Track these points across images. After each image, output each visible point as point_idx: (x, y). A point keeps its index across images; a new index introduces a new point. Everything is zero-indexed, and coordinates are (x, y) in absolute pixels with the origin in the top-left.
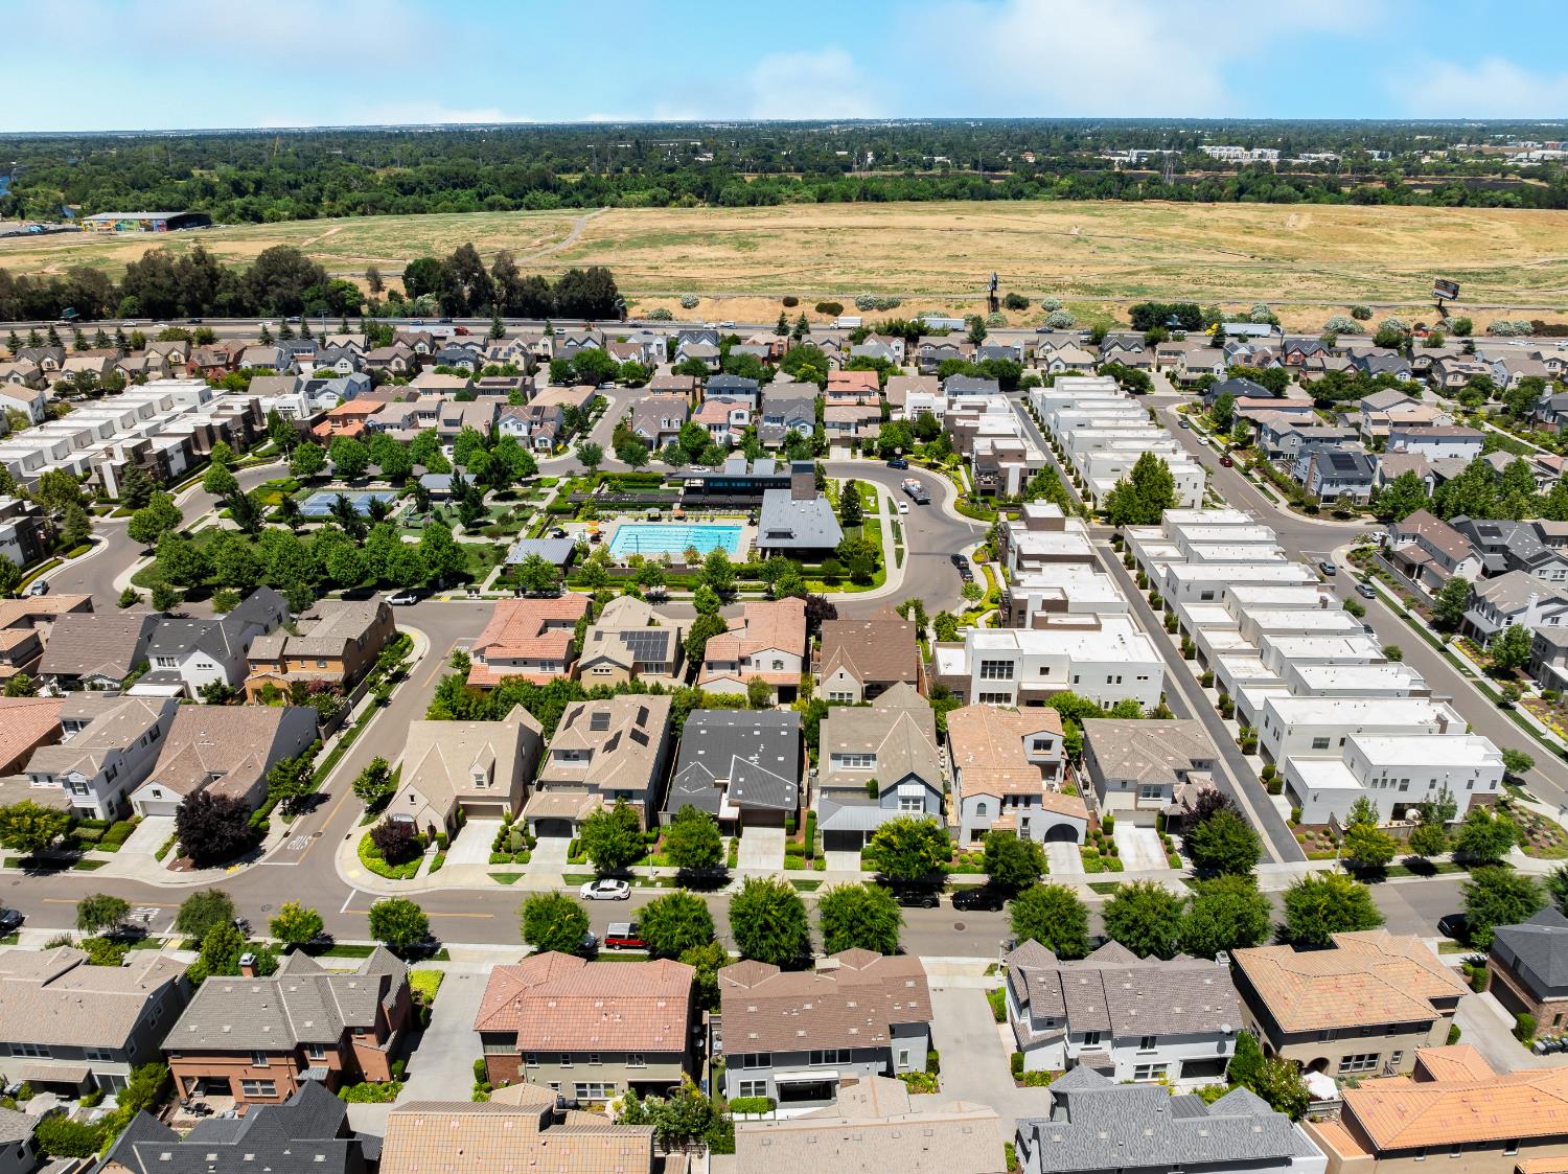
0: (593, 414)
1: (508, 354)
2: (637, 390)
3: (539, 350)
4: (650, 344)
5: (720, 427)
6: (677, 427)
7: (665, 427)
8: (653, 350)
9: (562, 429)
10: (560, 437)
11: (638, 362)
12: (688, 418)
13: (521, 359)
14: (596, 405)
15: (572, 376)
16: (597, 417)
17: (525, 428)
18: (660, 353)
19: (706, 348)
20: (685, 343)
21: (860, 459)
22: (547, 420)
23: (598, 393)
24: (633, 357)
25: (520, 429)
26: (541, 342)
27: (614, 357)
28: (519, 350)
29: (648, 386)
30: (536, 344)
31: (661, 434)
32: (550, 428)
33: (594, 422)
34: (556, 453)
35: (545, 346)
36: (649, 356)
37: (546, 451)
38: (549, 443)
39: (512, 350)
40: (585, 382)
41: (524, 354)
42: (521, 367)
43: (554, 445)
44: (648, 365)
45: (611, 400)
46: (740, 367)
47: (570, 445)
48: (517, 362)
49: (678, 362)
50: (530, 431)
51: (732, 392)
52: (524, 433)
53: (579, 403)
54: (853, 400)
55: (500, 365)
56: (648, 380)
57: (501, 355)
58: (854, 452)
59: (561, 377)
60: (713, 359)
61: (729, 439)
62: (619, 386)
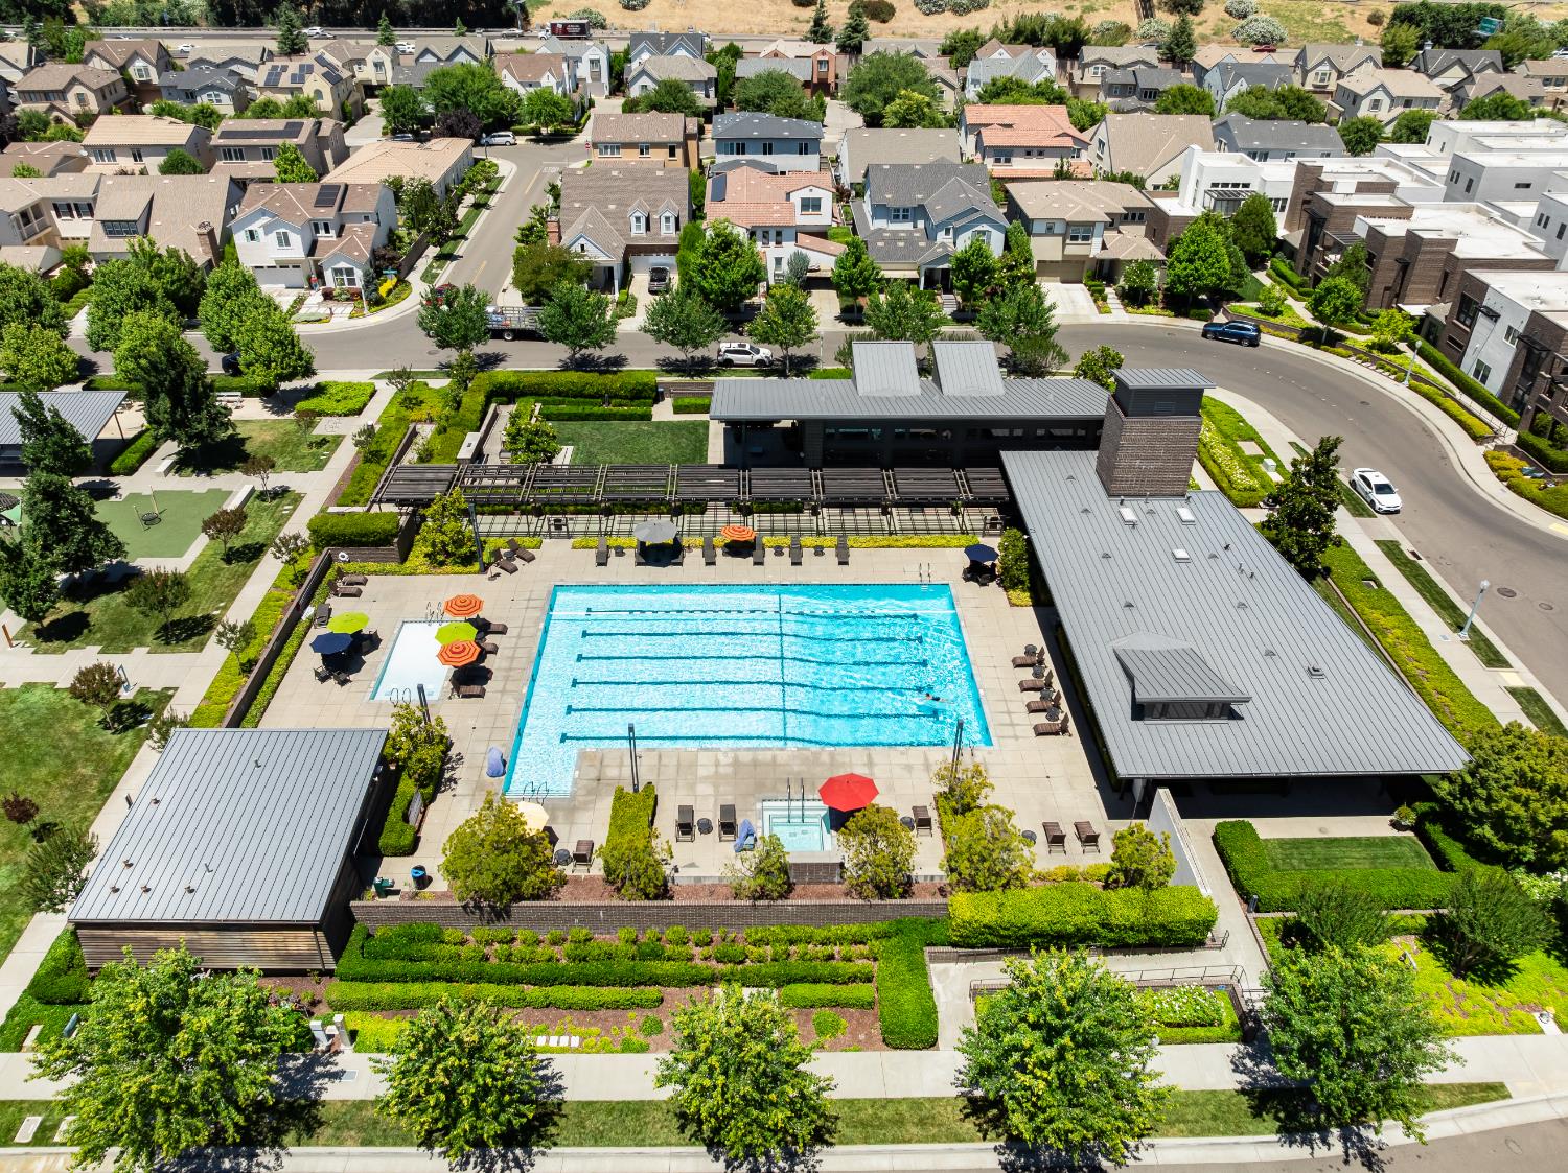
0: (469, 199)
1: (299, 78)
2: (558, 149)
3: (367, 74)
4: (577, 60)
5: (778, 235)
6: (667, 233)
7: (638, 233)
8: (583, 71)
9: (392, 239)
10: (388, 260)
11: (558, 92)
12: (697, 213)
13: (326, 88)
14: (474, 181)
15: (427, 121)
16: (478, 206)
17: (296, 239)
18: (596, 77)
19: (686, 67)
20: (643, 58)
21: (1118, 314)
22: (354, 217)
23: (478, 153)
24: (548, 81)
25: (284, 240)
26: (371, 58)
27: (510, 82)
28: (319, 69)
29: (583, 138)
30: (361, 62)
31: (632, 251)
32: (363, 238)
33: (471, 219)
34: (378, 303)
35: (378, 65)
36: (577, 83)
37: (353, 297)
38: (358, 274)
39: (307, 70)
40: (452, 132)
41: (332, 77)
42: (327, 103)
43: (371, 281)
44: (576, 97)
45: (506, 168)
46: (765, 98)
47: (414, 277)
48: (318, 94)
49: (635, 92)
50: (312, 249)
51: (768, 149)
52: (297, 250)
53: (435, 176)
54: (1048, 165)
55: (282, 99)
56: (579, 127)
57: (285, 81)
58: (1098, 295)
59: (408, 124)
60: (706, 84)
61: (800, 263)
62: (521, 140)
